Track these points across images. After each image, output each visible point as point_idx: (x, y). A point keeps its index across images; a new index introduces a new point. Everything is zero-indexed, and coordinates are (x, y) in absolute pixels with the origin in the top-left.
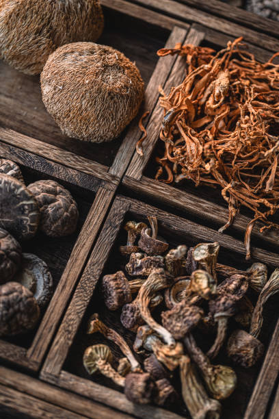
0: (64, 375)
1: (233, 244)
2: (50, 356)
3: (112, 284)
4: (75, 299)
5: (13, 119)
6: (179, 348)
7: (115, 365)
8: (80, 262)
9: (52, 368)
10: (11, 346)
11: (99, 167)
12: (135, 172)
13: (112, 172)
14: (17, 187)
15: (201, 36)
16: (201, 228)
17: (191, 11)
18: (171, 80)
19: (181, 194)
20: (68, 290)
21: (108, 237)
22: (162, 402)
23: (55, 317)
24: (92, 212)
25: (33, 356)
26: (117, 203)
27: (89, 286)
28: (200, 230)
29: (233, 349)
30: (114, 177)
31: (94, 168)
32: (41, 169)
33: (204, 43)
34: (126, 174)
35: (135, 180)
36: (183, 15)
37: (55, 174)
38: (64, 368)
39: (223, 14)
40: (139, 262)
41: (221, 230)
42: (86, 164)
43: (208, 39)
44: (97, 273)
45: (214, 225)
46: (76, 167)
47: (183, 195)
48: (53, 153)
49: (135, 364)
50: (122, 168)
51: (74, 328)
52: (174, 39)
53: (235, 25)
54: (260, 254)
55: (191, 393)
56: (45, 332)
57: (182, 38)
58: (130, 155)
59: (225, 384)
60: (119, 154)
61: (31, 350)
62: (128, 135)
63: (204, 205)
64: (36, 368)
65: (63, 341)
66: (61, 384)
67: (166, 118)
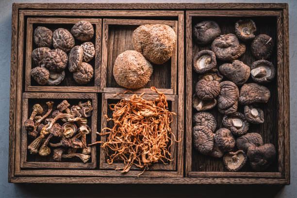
0: (27, 100)
1: (94, 138)
2: (31, 93)
3: (63, 104)
4: (53, 94)
5: (117, 47)
6: (46, 133)
7: (37, 115)
8: (67, 90)
9: (27, 95)
10: (30, 80)
11: (105, 84)
12: (107, 96)
13: (105, 89)
14: (78, 60)
15: (173, 100)
16: (95, 126)
17: (183, 93)
18: (149, 95)
20: (56, 90)
21: (80, 96)
22: (29, 134)
23: (45, 90)
24: (87, 88)
25: (29, 88)
26: (94, 94)
27: (60, 96)
28: (94, 126)
29: (55, 151)
30: (103, 90)
31: (103, 83)
32: (96, 64)
33: (170, 102)
34: (105, 94)
35: (104, 97)
36: (179, 90)
37: (96, 70)
38: (29, 99)
39: (187, 105)
40: (75, 109)
41: (98, 133)
42: (104, 79)
43: (173, 103)
44: (66, 97)
45: (99, 130)
46: (102, 76)
48: (104, 66)
49: (39, 121)
50: (107, 91)
51: (43, 97)
52: (167, 91)
53: (183, 111)
54: (94, 149)
55: (36, 142)
56: (38, 88)
57: (169, 93)
58: (113, 92)
59: (43, 152)
60: (113, 88)
61: (31, 86)
63: (104, 124)
64: (26, 91)
65: (38, 95)
66: (23, 100)
67: (126, 99)
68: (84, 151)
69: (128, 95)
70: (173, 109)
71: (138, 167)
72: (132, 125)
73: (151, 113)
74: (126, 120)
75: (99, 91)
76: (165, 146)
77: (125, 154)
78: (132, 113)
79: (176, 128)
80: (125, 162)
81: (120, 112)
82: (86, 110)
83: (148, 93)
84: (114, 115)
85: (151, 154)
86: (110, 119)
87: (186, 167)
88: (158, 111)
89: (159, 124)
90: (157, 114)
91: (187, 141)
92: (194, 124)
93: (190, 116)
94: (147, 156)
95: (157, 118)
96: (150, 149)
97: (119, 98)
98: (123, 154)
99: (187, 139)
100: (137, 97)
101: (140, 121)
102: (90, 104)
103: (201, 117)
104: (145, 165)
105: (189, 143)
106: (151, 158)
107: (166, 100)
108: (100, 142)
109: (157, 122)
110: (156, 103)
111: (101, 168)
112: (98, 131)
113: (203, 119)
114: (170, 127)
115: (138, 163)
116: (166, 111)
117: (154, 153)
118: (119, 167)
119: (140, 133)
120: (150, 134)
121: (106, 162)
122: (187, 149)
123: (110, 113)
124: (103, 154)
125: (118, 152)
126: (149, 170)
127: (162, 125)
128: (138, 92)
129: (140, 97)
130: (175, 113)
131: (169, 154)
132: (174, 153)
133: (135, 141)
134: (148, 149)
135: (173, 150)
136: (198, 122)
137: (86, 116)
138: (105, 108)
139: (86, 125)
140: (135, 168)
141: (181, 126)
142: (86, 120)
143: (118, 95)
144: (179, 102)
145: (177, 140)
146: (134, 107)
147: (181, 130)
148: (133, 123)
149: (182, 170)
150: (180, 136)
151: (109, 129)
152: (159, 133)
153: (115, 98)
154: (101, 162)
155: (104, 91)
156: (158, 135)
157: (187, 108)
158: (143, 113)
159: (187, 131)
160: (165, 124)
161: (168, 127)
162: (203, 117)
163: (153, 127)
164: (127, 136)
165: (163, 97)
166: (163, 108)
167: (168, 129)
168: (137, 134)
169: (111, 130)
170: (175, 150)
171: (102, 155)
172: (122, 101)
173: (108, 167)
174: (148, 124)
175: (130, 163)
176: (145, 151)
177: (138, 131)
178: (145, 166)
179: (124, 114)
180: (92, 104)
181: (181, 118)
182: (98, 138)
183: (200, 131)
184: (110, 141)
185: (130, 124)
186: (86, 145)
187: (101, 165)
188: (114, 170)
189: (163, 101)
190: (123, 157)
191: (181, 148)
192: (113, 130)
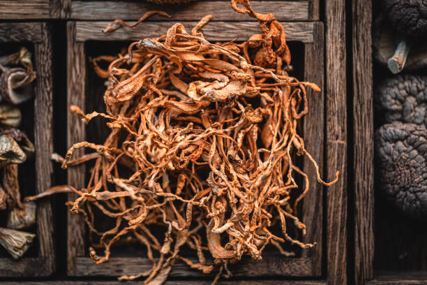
1: (43, 173)
12: (84, 32)
13: (75, 6)
15: (307, 36)
16: (48, 133)
17: (340, 14)
18: (228, 25)
19: (80, 94)
26: (37, 26)
28: (45, 133)
30: (68, 10)
33: (297, 47)
34: (78, 23)
35: (74, 36)
39: (355, 55)
41: (55, 157)
43: (308, 49)
45: (61, 148)
47: (80, 98)
50: (84, 15)
52: (288, 7)
53: (344, 75)
54: (46, 212)
58: (104, 18)
62: (131, 4)
67: (148, 43)
68: (14, 218)
69: (155, 26)
70: (308, 70)
71: (196, 270)
72: (171, 130)
73: (233, 89)
74: (148, 116)
75: (55, 16)
76: (282, 197)
77: (151, 227)
78: (170, 87)
79: (321, 134)
80: (150, 254)
81: (128, 87)
82: (15, 80)
83: (223, 16)
84: (108, 98)
85: (236, 234)
86: (95, 114)
87: (358, 264)
88: (257, 78)
89: (262, 125)
90: (256, 89)
91: (359, 179)
92: (381, 116)
93: (367, 94)
94: (224, 238)
95: (255, 102)
96: (235, 211)
97: (124, 37)
98: (144, 228)
99: (358, 170)
100: (184, 31)
101: (198, 115)
102: (27, 60)
103: (404, 92)
104: (217, 262)
105: (365, 182)
106: (239, 246)
107: (283, 41)
108: (66, 189)
109: (254, 117)
110: (252, 51)
111: (71, 273)
112: (56, 151)
113: (411, 101)
114: (300, 132)
115: (193, 255)
116: (284, 78)
117: (247, 228)
118: (132, 271)
119: (200, 159)
120: (232, 160)
121: (87, 254)
122: (359, 204)
123: (95, 88)
124: (78, 228)
125: (125, 223)
126: (231, 279)
127: (273, 128)
128: (189, 14)
129: (194, 31)
130: (315, 87)
131: (300, 225)
132: (315, 219)
133: (181, 185)
134: (228, 215)
135: (312, 209)
136: (394, 112)
137: (14, 99)
138: (77, 74)
139: (17, 133)
140: (185, 274)
141: (337, 126)
142: (16, 114)
143: (121, 26)
144: (329, 45)
145: (325, 177)
146: (175, 66)
147: (338, 143)
148: (174, 122)
149: (344, 276)
150: (333, 161)
151: (93, 146)
152: (263, 157)
153: (109, 38)
154: (71, 252)
155: (74, 15)
156: (262, 165)
157: (358, 66)
158: (207, 89)
159: (358, 143)
160: (283, 122)
161: (293, 131)
162: (410, 94)
163: (241, 136)
164: (155, 172)
165: (273, 32)
166: (275, 67)
167: (294, 139)
168: (187, 162)
169: (98, 147)
170: (317, 208)
171: (74, 232)
172: (135, 48)
173: (93, 270)
174: (225, 126)
175: (167, 256)
176: (217, 222)
177: (190, 149)
178: (217, 267)
179: (142, 91)
180: (33, 59)
181: (338, 102)
182: (59, 176)
183: (400, 144)
184: (98, 185)
185: (162, 128)
186: (18, 197)
187: (70, 265)
188: (115, 279)
189: (276, 43)
190: (146, 235)
191: (337, 203)
192: (105, 148)
